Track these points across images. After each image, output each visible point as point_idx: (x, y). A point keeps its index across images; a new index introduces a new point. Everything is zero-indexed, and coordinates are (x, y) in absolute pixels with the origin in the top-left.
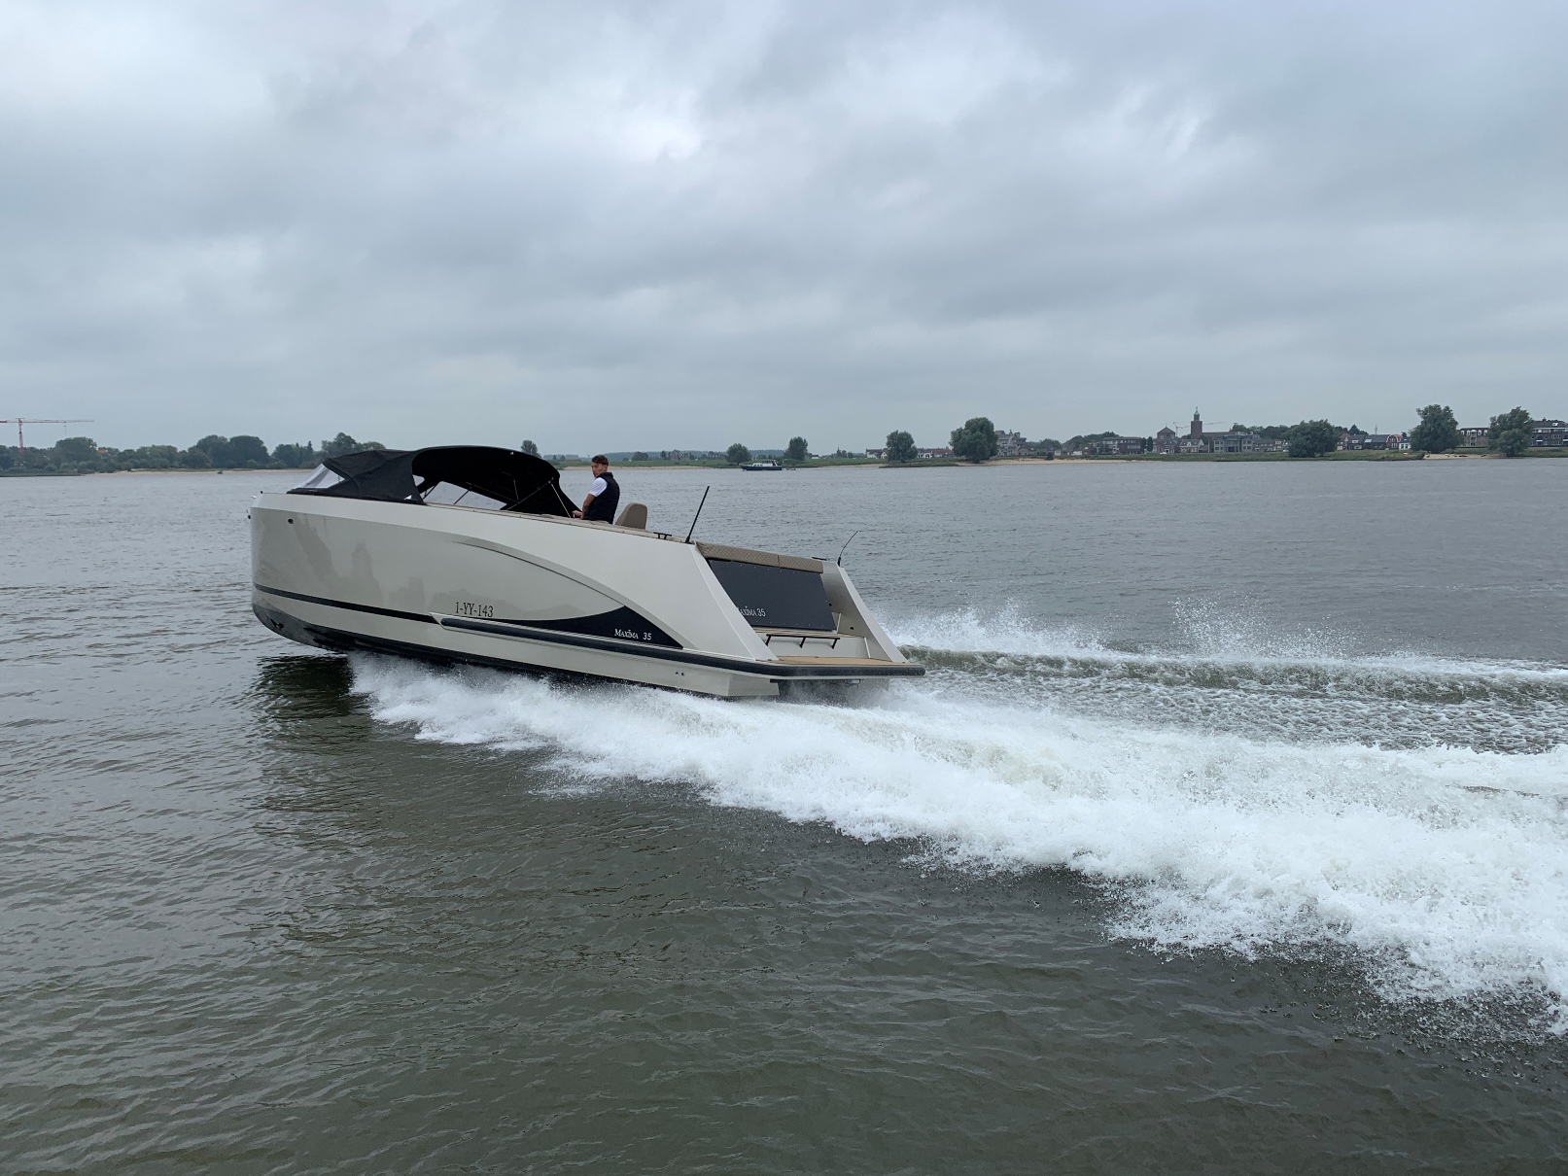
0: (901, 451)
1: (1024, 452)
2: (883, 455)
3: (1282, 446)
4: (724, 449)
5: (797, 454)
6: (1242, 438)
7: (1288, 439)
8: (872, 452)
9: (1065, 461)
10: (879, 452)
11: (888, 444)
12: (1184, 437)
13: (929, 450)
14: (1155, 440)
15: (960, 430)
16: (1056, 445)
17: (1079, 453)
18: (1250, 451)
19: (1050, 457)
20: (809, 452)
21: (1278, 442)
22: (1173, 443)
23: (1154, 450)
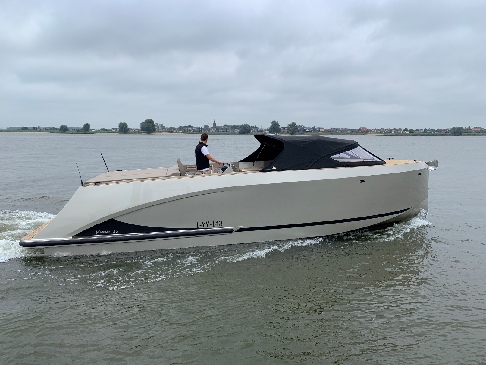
0: (123, 129)
1: (164, 130)
2: (118, 130)
3: (237, 131)
4: (59, 127)
5: (86, 129)
6: (227, 128)
7: (239, 129)
8: (114, 129)
9: (176, 134)
10: (116, 129)
11: (119, 126)
12: (211, 128)
13: (133, 129)
14: (203, 128)
15: (143, 123)
16: (174, 129)
17: (181, 131)
18: (229, 132)
19: (172, 132)
20: (91, 128)
21: (236, 130)
22: (208, 129)
23: (203, 131)
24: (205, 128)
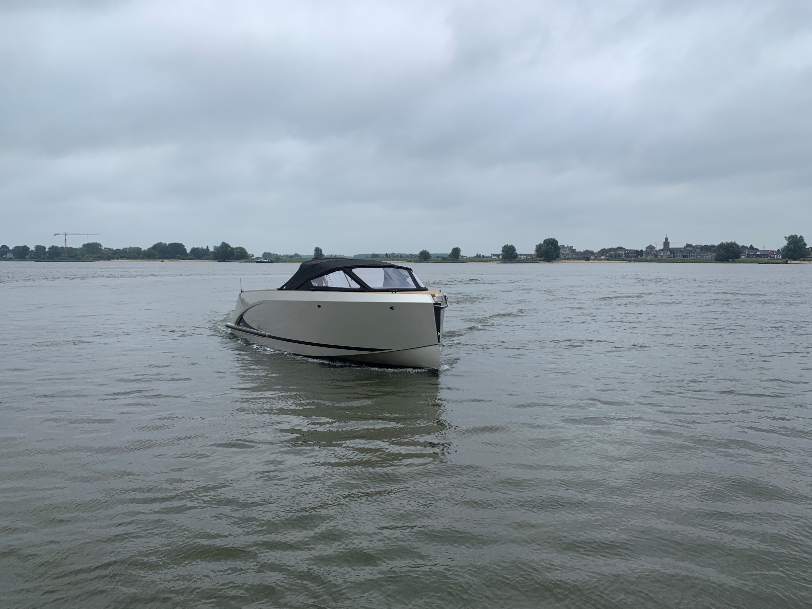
0: (509, 255)
1: (574, 256)
2: (500, 257)
3: (711, 255)
4: (417, 253)
5: (455, 256)
6: (691, 251)
7: (715, 252)
8: (494, 255)
9: (596, 261)
10: (498, 256)
11: (502, 251)
12: (660, 250)
13: (525, 255)
14: (644, 251)
15: (540, 244)
16: (592, 253)
17: (603, 257)
18: (695, 258)
19: (588, 259)
20: (461, 255)
21: (709, 253)
22: (654, 253)
23: (644, 257)
24: (648, 250)
